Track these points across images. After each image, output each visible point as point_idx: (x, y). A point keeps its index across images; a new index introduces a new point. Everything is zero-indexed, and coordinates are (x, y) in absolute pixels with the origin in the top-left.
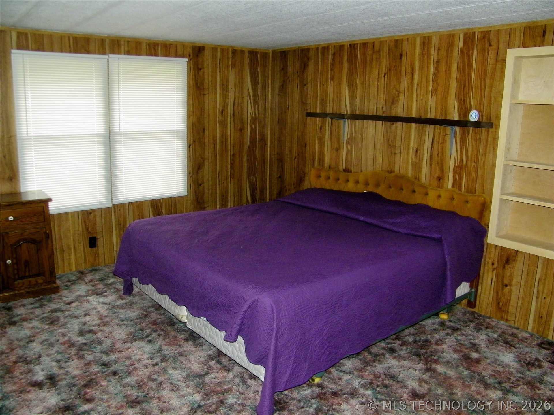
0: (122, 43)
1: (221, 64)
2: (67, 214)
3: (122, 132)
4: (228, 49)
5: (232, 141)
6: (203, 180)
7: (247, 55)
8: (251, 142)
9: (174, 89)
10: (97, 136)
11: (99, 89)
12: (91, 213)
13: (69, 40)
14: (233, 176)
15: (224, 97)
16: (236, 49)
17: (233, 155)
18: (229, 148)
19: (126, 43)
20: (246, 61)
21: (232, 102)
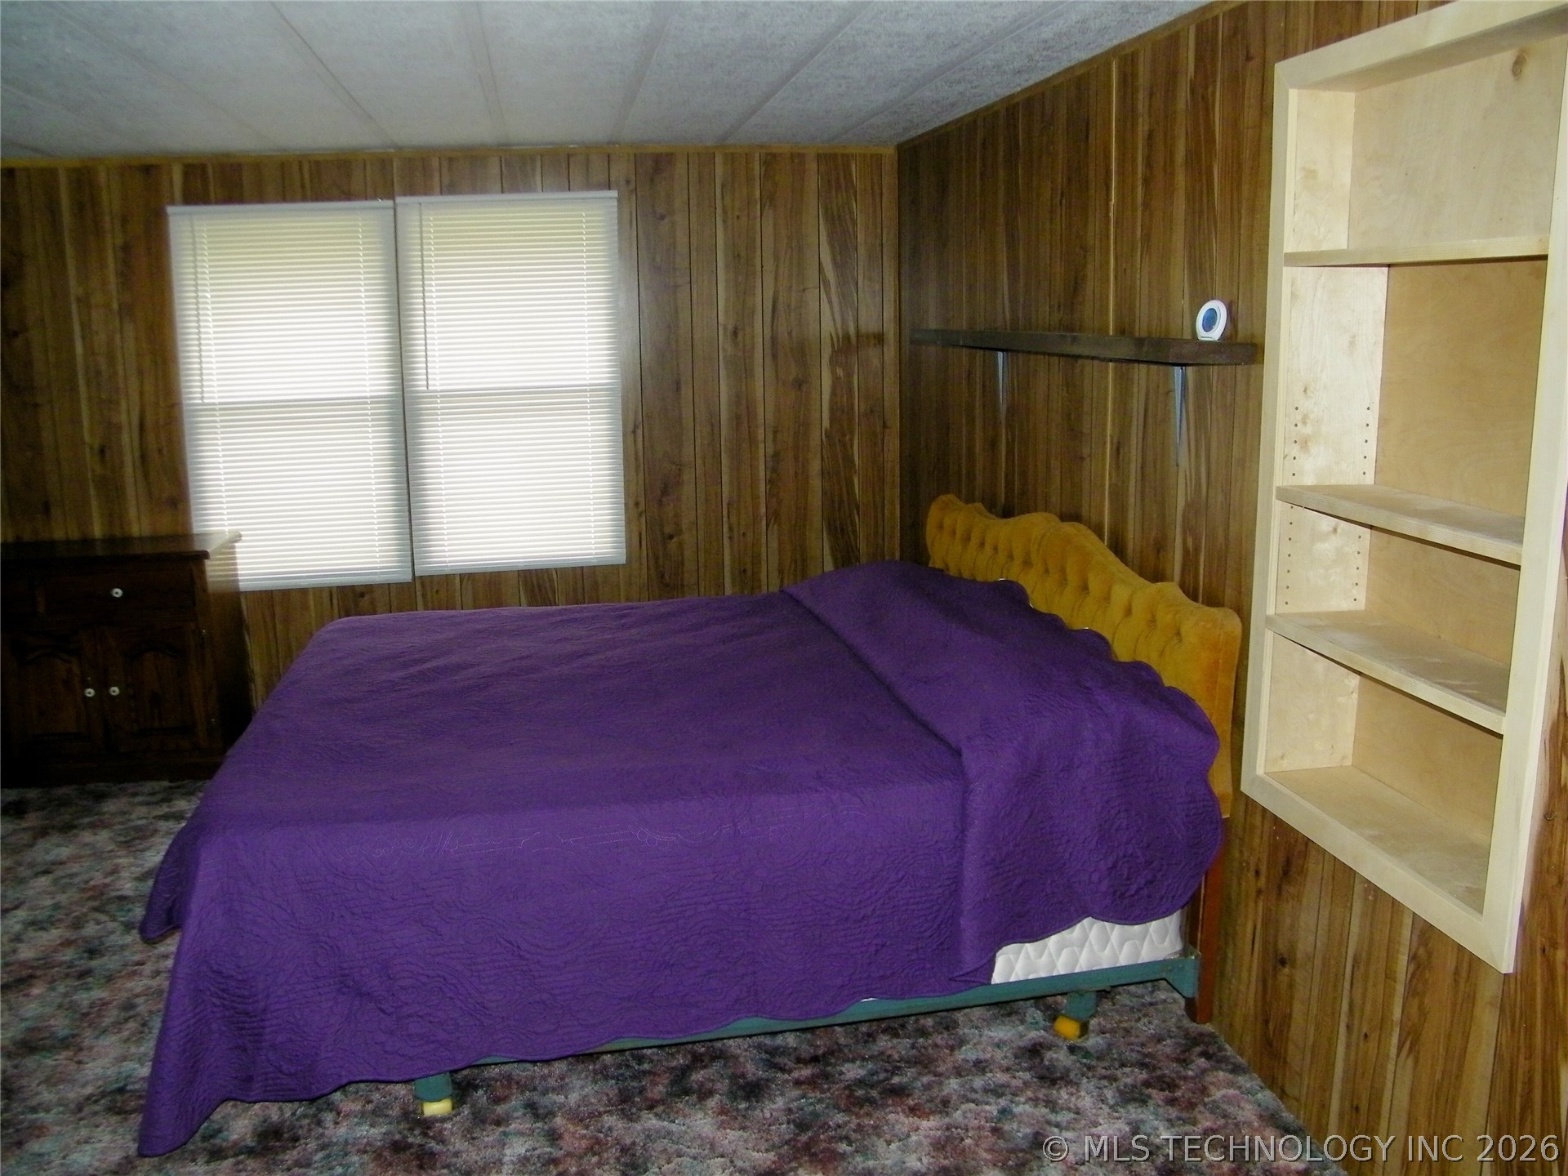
0: (435, 163)
1: (728, 200)
2: (303, 592)
3: (436, 391)
4: (748, 157)
5: (770, 416)
6: (677, 524)
7: (812, 166)
8: (833, 419)
9: (582, 274)
10: (372, 403)
11: (375, 285)
12: (362, 595)
13: (301, 169)
14: (774, 516)
15: (742, 291)
16: (774, 151)
17: (776, 456)
18: (761, 437)
19: (445, 163)
20: (812, 183)
21: (769, 304)
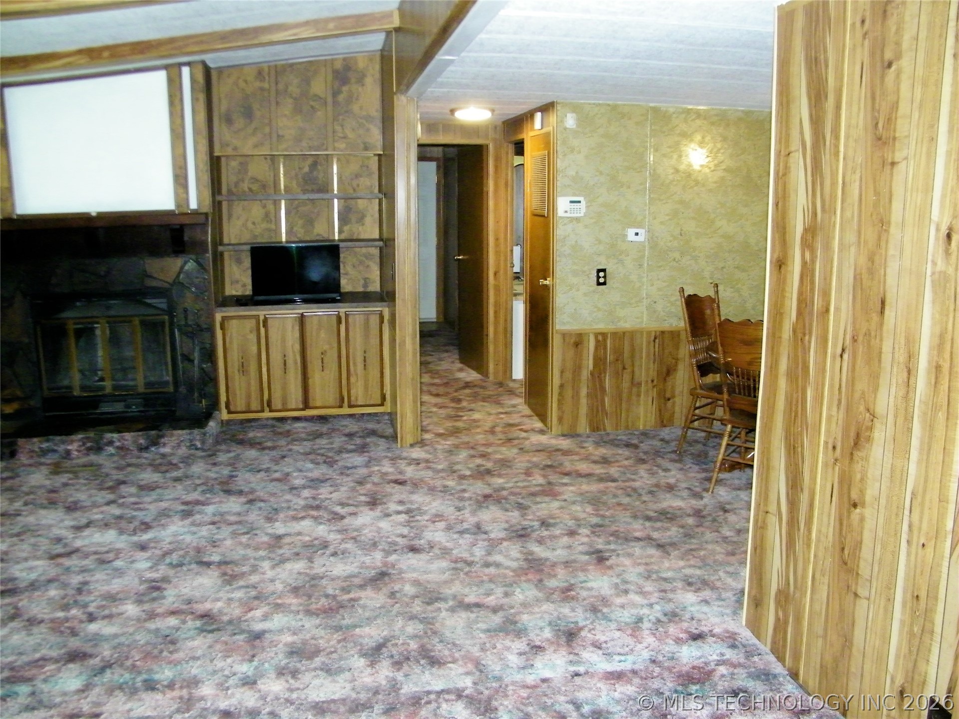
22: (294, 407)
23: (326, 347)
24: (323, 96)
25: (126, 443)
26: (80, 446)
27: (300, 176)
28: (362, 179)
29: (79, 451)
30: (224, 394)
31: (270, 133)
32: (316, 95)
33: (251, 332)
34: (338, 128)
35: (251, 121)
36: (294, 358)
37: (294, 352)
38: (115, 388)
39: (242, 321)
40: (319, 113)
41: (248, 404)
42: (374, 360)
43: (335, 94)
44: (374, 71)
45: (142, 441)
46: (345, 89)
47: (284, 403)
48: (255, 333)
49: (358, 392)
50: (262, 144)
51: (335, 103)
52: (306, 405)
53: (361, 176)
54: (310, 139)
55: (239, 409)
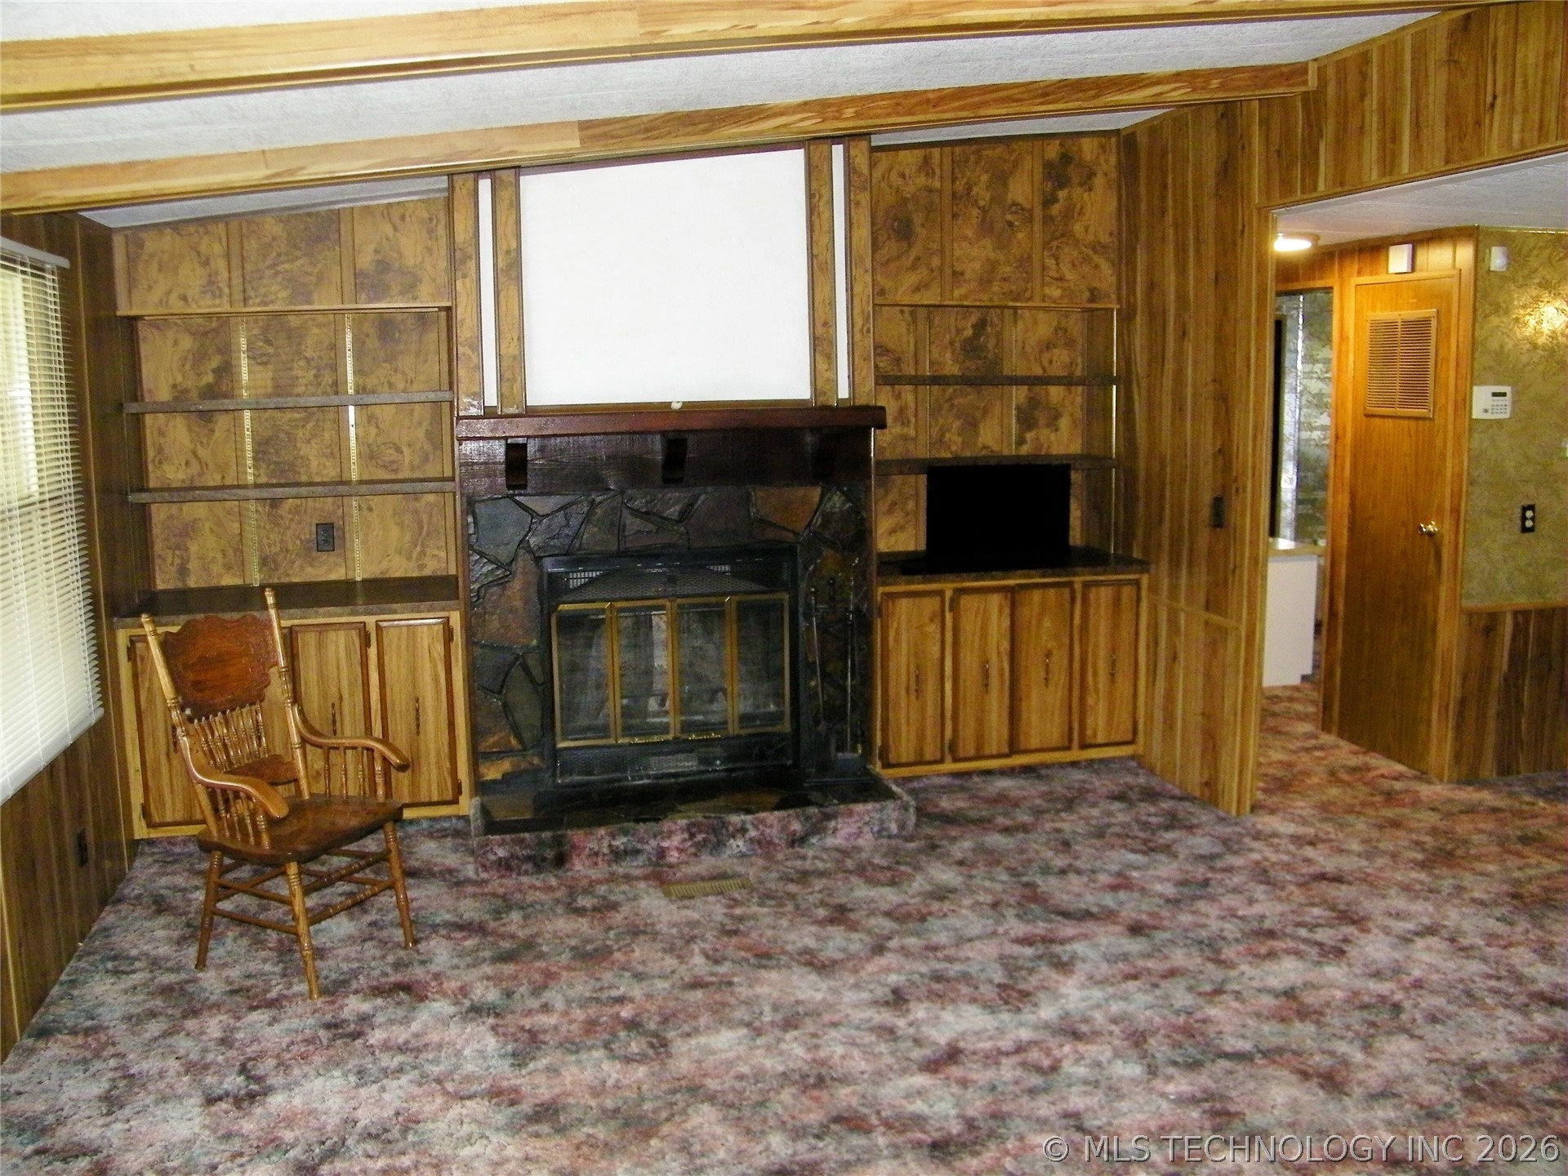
22: (994, 752)
23: (1051, 644)
24: (1027, 205)
25: (768, 831)
26: (684, 840)
27: (957, 345)
28: (1056, 351)
29: (680, 850)
30: (879, 734)
31: (941, 269)
32: (1015, 204)
33: (932, 620)
34: (1050, 262)
35: (910, 246)
36: (999, 664)
37: (999, 653)
38: (687, 727)
39: (917, 600)
40: (1020, 236)
41: (920, 751)
42: (1124, 666)
43: (1049, 201)
44: (1109, 163)
45: (796, 826)
46: (1062, 194)
47: (979, 746)
48: (938, 620)
49: (1098, 723)
50: (927, 286)
51: (1048, 220)
52: (1014, 748)
53: (1055, 346)
54: (1005, 280)
55: (904, 760)
